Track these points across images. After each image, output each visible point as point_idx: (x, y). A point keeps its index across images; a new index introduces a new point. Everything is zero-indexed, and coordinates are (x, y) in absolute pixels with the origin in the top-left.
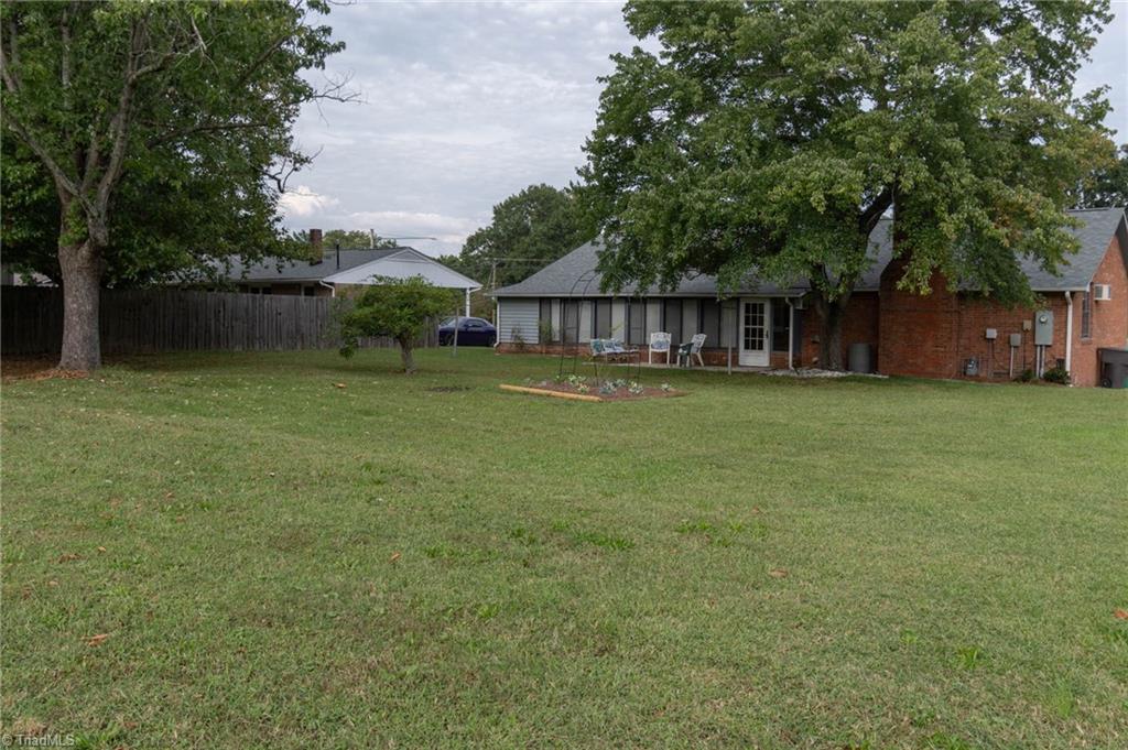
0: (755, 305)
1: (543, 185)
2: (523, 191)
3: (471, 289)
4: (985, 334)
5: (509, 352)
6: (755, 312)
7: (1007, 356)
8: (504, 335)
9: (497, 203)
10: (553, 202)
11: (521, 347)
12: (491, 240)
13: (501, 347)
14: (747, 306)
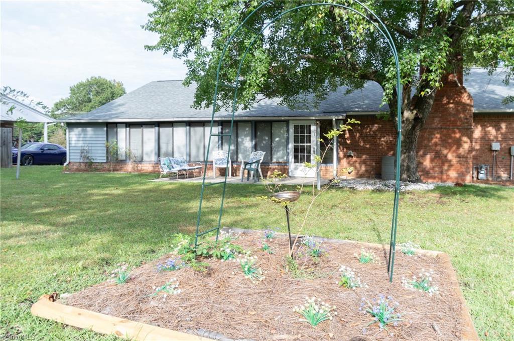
0: (302, 127)
1: (100, 77)
2: (88, 79)
3: (48, 123)
4: (491, 146)
5: (78, 170)
6: (302, 132)
7: (508, 163)
8: (73, 157)
9: (72, 85)
10: (105, 86)
11: (90, 166)
12: (69, 105)
13: (70, 166)
14: (296, 127)
